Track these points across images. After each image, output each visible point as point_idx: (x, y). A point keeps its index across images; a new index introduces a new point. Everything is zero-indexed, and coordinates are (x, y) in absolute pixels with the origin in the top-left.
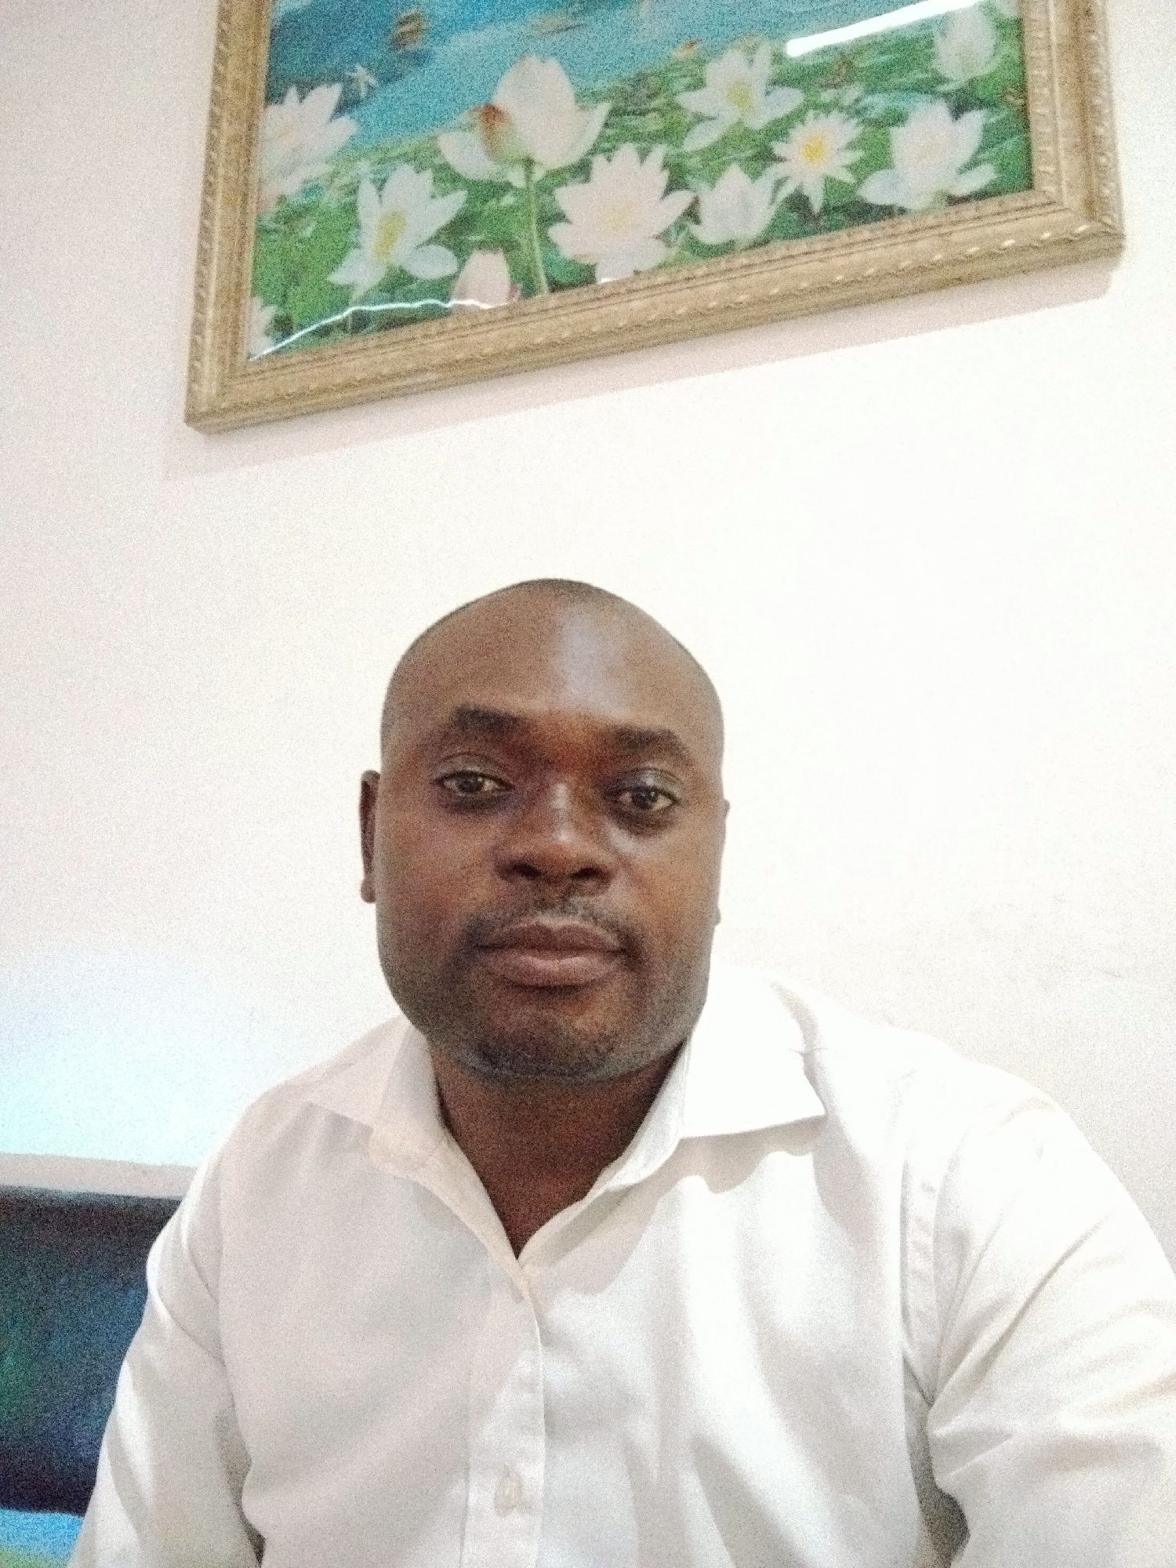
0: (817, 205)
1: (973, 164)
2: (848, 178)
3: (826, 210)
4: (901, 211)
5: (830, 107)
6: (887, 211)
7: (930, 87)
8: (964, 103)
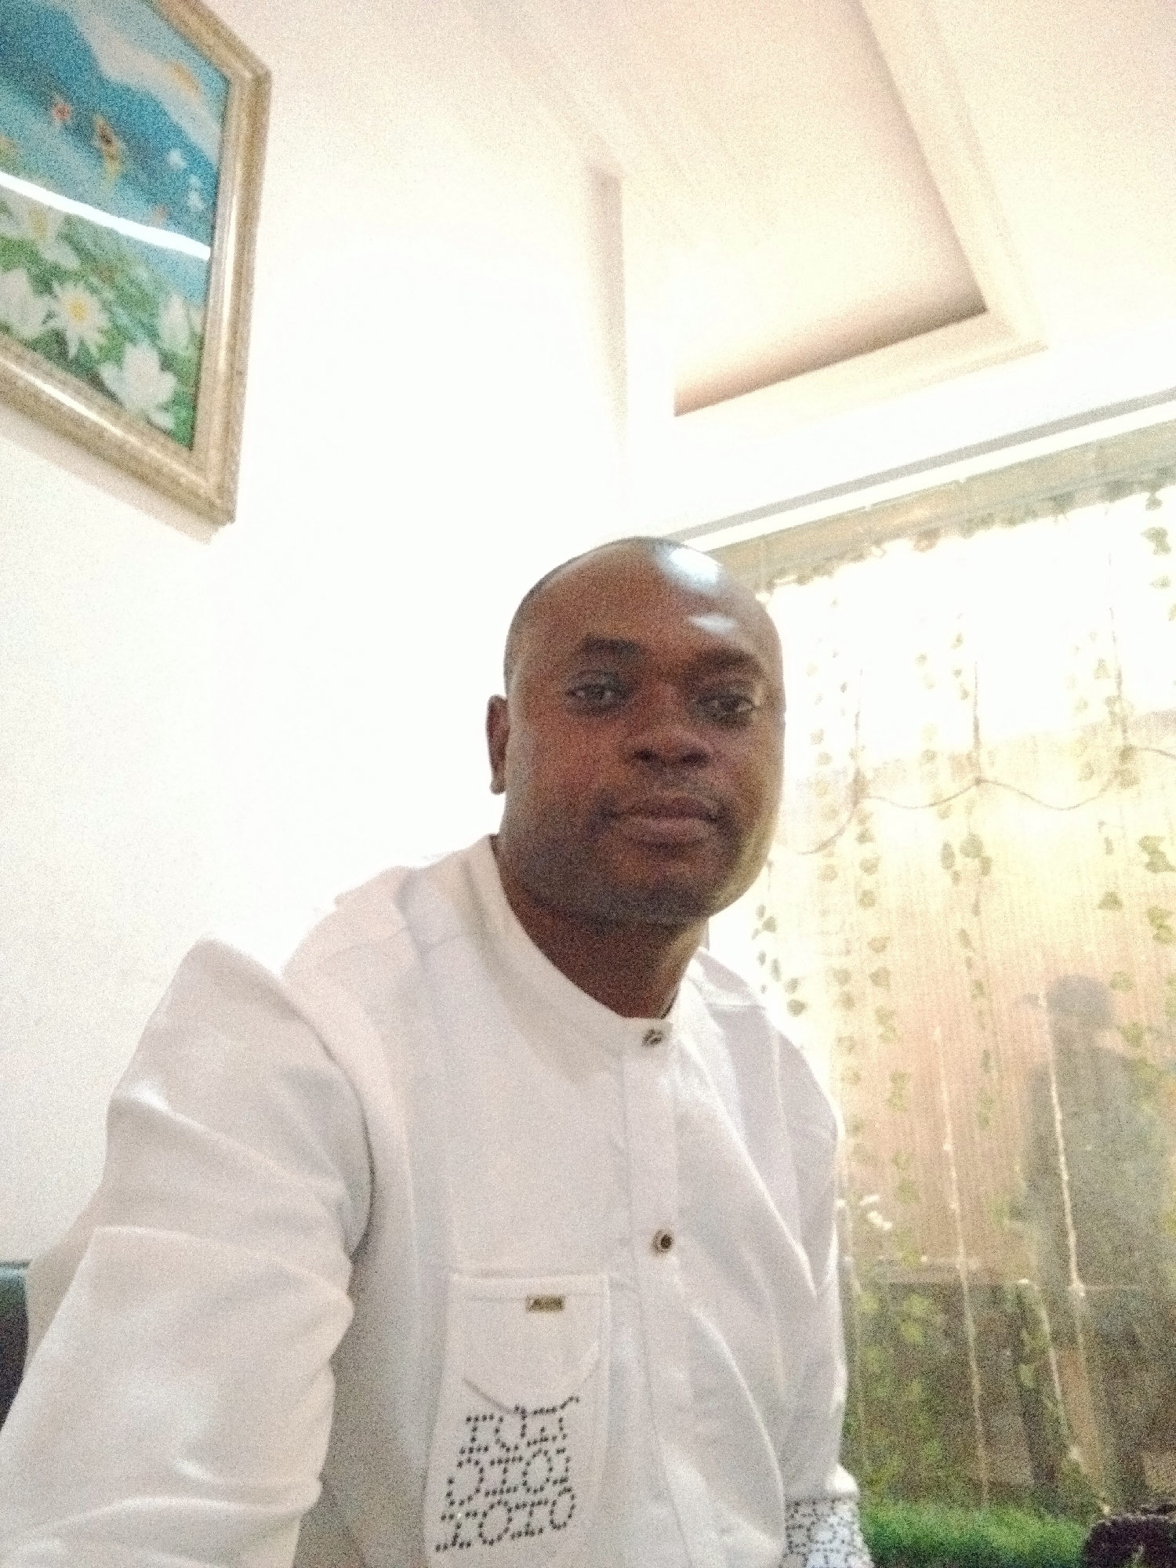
0: (73, 351)
1: (165, 408)
2: (94, 351)
3: (77, 359)
4: (121, 404)
5: (94, 291)
6: (112, 396)
7: (153, 335)
8: (168, 363)
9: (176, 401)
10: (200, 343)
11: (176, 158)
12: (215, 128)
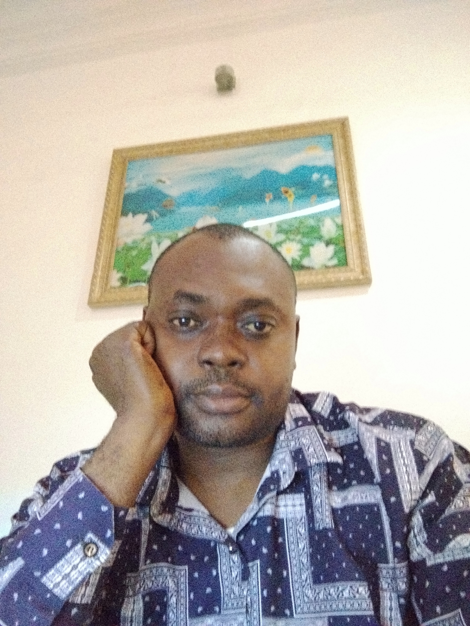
1: (332, 258)
2: (298, 259)
4: (313, 268)
5: (293, 240)
6: (308, 268)
7: (320, 238)
8: (328, 243)
9: (336, 253)
10: (341, 227)
11: (315, 176)
12: (331, 153)
